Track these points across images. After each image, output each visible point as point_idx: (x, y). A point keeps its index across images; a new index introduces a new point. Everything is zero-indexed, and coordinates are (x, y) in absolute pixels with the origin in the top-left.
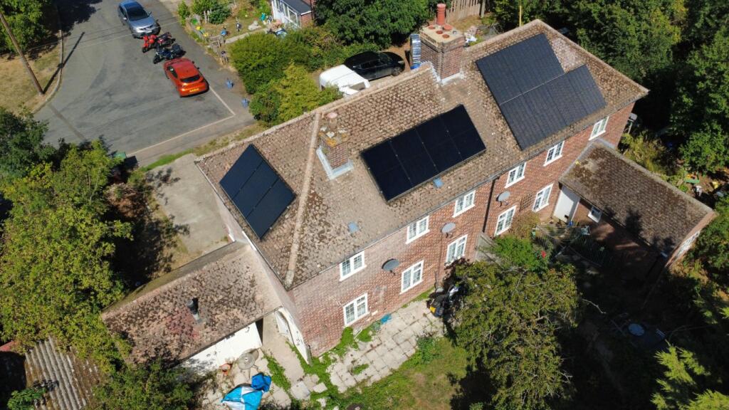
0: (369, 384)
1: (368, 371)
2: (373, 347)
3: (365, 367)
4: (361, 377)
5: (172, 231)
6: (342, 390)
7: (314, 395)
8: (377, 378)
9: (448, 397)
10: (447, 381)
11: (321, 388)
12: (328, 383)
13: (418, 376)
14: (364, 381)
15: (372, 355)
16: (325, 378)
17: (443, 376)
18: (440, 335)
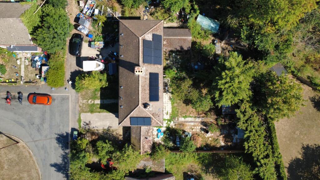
0: (171, 113)
1: (169, 112)
2: (165, 108)
3: (168, 112)
4: (169, 114)
5: (108, 130)
6: (169, 118)
7: (167, 123)
8: (171, 111)
9: (182, 103)
10: (179, 101)
11: (166, 121)
12: (166, 120)
13: (175, 105)
14: (170, 114)
15: (166, 109)
16: (165, 120)
17: (178, 101)
18: (171, 95)
